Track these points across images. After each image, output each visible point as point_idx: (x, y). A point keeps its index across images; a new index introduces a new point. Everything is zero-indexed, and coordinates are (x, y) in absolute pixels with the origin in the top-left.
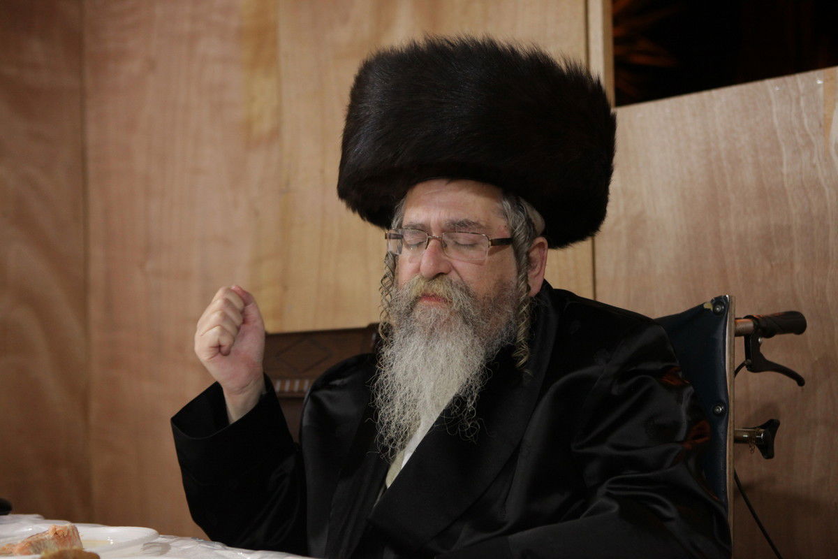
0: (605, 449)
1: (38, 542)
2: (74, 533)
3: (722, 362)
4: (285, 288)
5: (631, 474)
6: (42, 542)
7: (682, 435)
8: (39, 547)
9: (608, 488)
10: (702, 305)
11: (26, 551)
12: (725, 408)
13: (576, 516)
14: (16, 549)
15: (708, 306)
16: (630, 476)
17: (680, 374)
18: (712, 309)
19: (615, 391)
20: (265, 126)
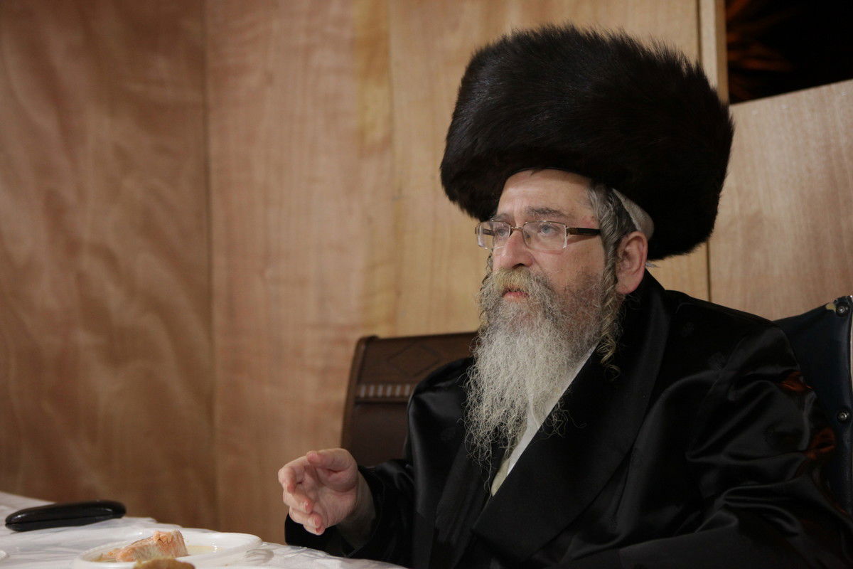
0: (722, 459)
1: (142, 548)
2: (178, 538)
3: (847, 366)
4: (399, 293)
5: (750, 485)
6: (145, 548)
7: (804, 444)
8: (142, 552)
9: (727, 500)
10: (824, 306)
11: (128, 558)
12: (851, 414)
13: (690, 529)
14: (119, 555)
15: (831, 307)
16: (750, 487)
17: (801, 379)
18: (835, 310)
19: (731, 397)
20: (377, 134)
